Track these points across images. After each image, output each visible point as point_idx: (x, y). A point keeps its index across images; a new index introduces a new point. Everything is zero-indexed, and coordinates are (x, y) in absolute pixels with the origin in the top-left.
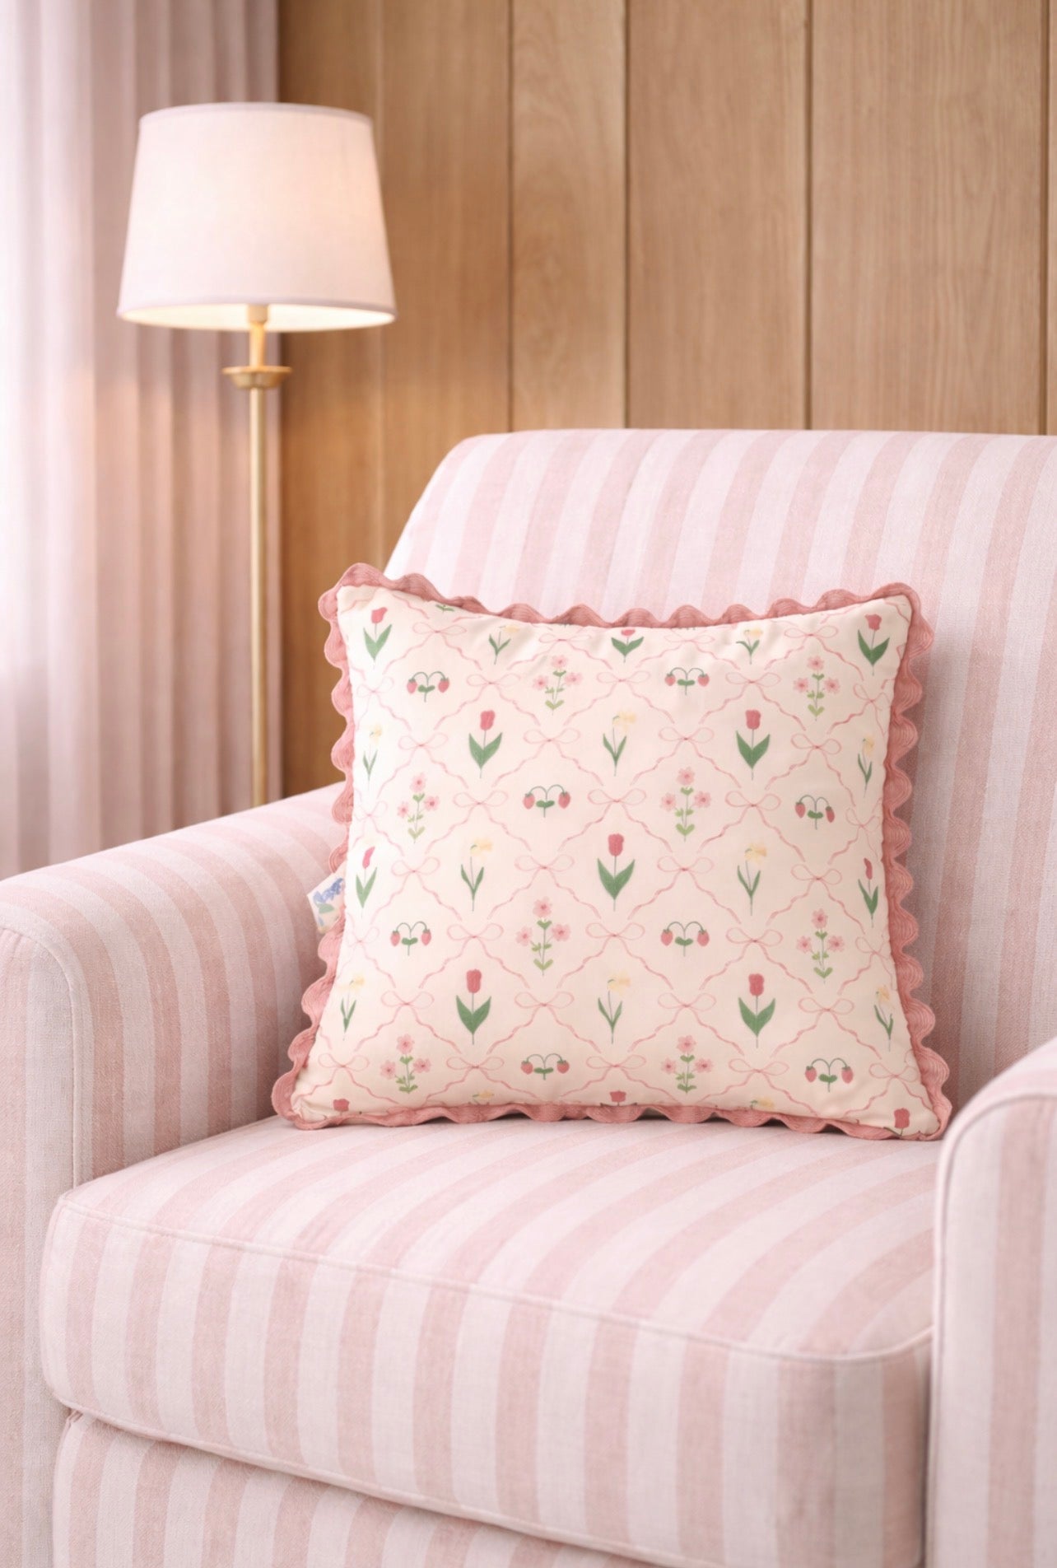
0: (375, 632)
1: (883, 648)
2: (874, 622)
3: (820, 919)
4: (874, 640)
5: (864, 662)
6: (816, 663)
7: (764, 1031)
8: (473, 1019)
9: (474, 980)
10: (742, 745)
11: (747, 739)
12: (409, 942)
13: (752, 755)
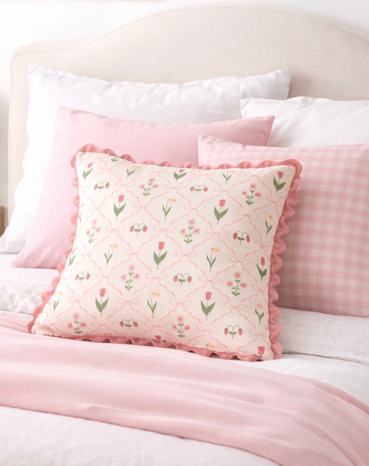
0: (87, 170)
1: (282, 185)
2: (280, 174)
3: (238, 275)
4: (280, 181)
5: (274, 188)
6: (253, 186)
7: (209, 314)
8: (101, 307)
9: (103, 292)
10: (216, 211)
11: (219, 210)
12: (81, 279)
13: (219, 215)
